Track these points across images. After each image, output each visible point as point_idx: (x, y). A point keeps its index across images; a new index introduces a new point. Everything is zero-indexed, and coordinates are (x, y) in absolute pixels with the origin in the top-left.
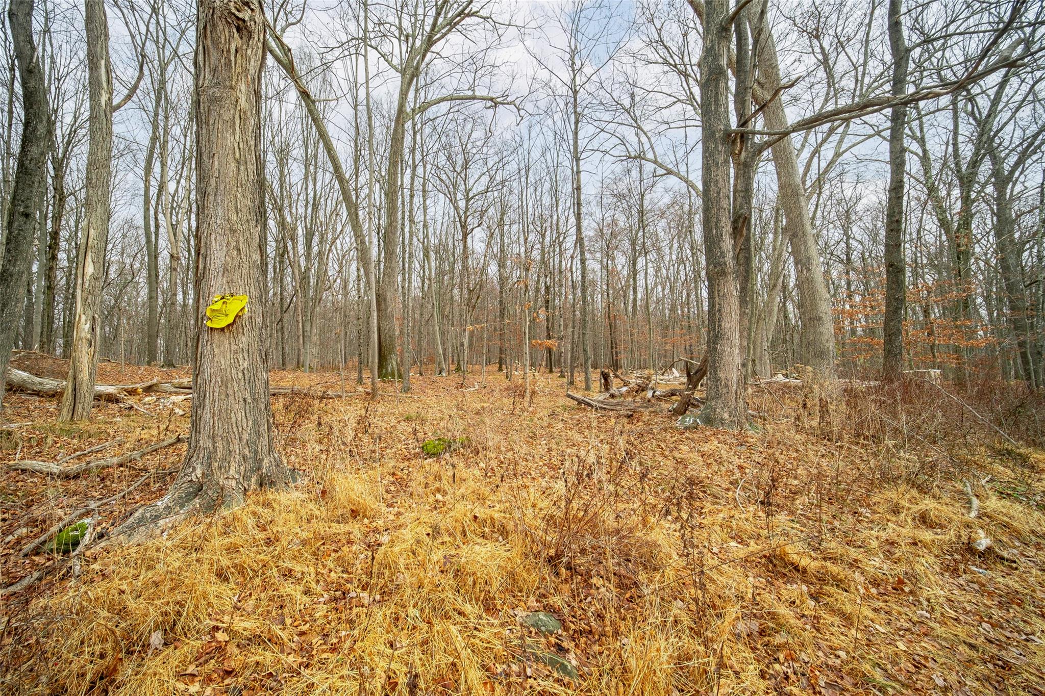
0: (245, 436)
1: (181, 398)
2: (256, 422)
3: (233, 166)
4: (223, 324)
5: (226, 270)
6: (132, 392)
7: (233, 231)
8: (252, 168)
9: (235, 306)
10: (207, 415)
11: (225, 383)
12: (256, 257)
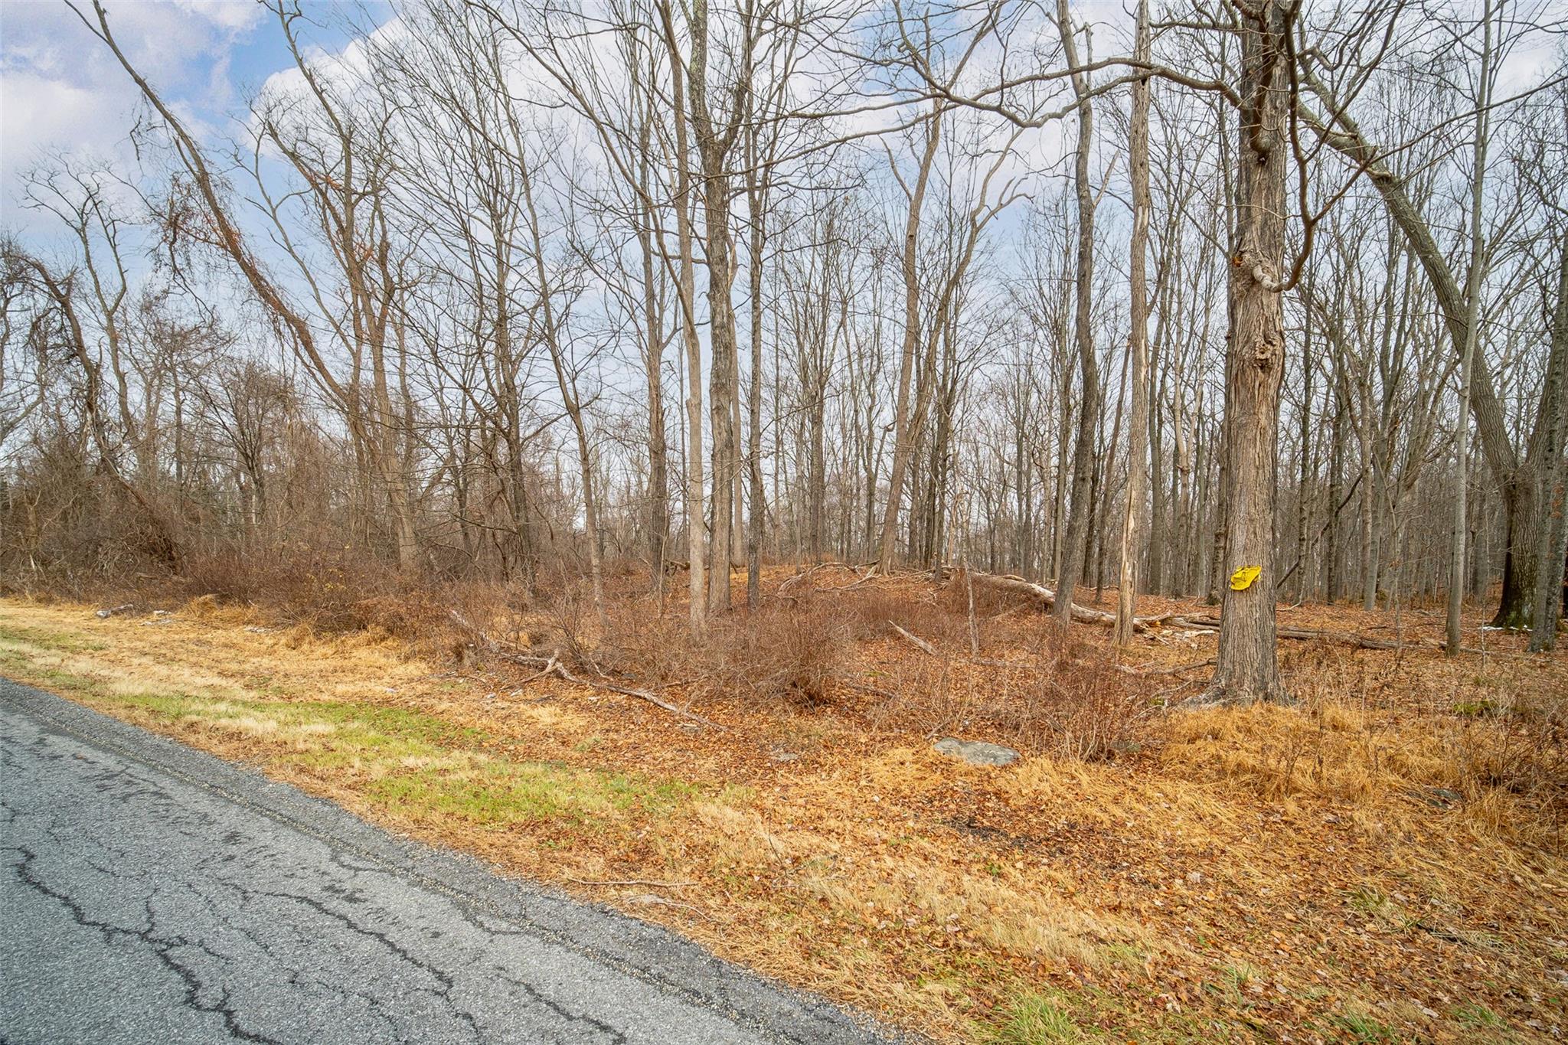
0: (1256, 665)
1: (1195, 633)
2: (1263, 656)
3: (1253, 472)
4: (1242, 587)
5: (1245, 549)
6: (1152, 624)
7: (1252, 520)
8: (1268, 469)
9: (1254, 573)
10: (1229, 648)
11: (1242, 628)
12: (1269, 536)
